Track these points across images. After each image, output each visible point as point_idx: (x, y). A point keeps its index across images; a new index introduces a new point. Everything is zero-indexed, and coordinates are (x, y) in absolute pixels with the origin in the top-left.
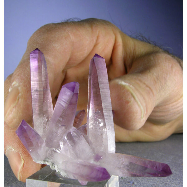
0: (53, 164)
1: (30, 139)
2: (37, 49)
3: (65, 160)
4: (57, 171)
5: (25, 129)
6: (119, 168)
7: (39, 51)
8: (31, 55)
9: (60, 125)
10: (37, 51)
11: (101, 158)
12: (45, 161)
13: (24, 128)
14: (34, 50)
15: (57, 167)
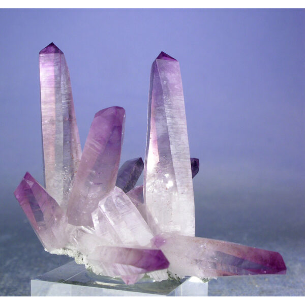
0: (79, 254)
1: (38, 205)
2: (52, 44)
3: (99, 246)
4: (87, 267)
5: (31, 187)
6: (197, 261)
7: (56, 47)
8: (41, 55)
9: (91, 183)
10: (53, 49)
11: (164, 241)
12: (64, 249)
13: (29, 186)
14: (47, 47)
15: (87, 259)
